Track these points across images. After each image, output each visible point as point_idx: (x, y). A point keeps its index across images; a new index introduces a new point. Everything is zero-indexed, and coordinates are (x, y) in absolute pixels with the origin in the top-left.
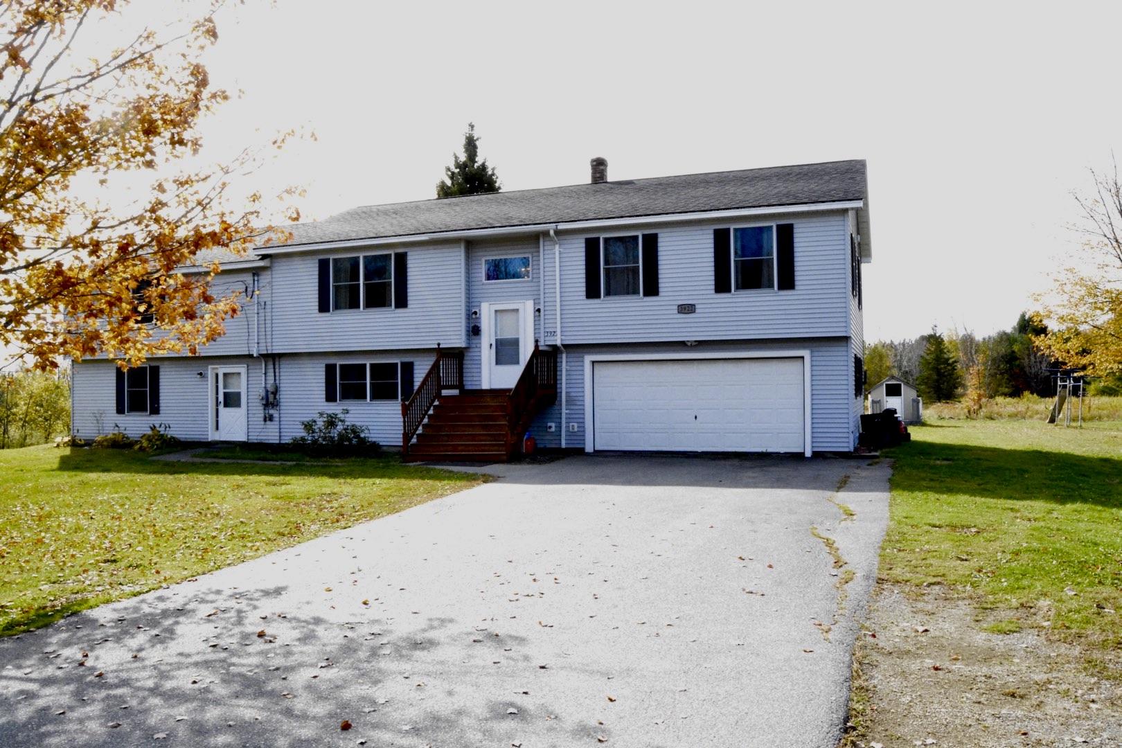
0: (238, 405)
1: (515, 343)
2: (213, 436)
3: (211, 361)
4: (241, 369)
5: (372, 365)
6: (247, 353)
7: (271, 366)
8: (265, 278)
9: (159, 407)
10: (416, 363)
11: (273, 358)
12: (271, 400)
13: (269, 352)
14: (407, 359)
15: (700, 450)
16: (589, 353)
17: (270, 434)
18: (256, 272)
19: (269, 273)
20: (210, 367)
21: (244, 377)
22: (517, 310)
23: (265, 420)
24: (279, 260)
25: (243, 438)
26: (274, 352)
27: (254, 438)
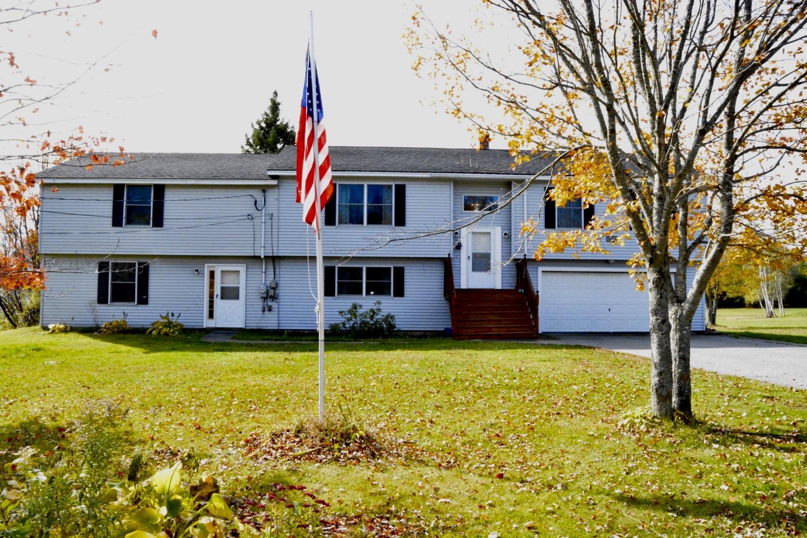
0: (237, 297)
1: (487, 256)
2: (208, 324)
3: (207, 260)
4: (241, 268)
5: (368, 269)
6: (253, 255)
7: (271, 267)
8: (272, 195)
9: (147, 298)
10: (405, 268)
11: (274, 260)
12: (271, 295)
13: (275, 255)
14: (399, 265)
15: (612, 331)
16: (540, 265)
17: (270, 322)
18: (264, 189)
19: (277, 190)
20: (206, 265)
21: (243, 275)
22: (490, 233)
23: (264, 311)
24: (286, 181)
25: (241, 325)
26: (280, 255)
27: (253, 325)
